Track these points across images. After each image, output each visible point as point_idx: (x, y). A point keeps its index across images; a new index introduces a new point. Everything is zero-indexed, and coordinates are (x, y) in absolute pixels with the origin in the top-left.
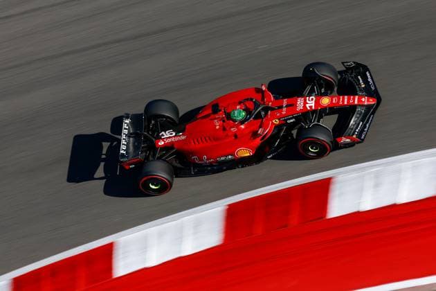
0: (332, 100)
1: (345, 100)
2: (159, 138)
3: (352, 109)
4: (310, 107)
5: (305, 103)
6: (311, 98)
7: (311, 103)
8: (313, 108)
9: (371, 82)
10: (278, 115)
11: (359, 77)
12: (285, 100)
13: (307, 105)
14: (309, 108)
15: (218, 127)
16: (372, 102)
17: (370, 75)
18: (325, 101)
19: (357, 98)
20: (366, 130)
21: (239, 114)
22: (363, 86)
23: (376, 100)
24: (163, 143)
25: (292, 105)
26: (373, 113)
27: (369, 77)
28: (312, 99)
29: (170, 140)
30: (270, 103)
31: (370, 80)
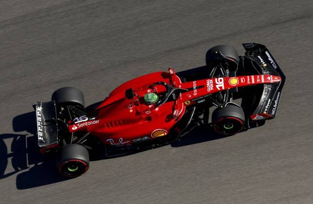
0: (240, 81)
1: (252, 80)
2: (73, 124)
3: (259, 88)
4: (220, 87)
5: (215, 84)
6: (219, 79)
7: (220, 84)
8: (223, 88)
9: (272, 61)
10: (190, 96)
11: (259, 57)
12: (194, 82)
13: (217, 86)
14: (219, 89)
15: (131, 111)
16: (277, 80)
17: (270, 54)
18: (234, 81)
19: (263, 77)
20: (275, 106)
21: (152, 97)
22: (265, 65)
23: (280, 78)
24: (76, 128)
25: (202, 87)
26: (280, 90)
27: (269, 56)
28: (221, 80)
29: (83, 125)
30: (180, 86)
31: (270, 59)
